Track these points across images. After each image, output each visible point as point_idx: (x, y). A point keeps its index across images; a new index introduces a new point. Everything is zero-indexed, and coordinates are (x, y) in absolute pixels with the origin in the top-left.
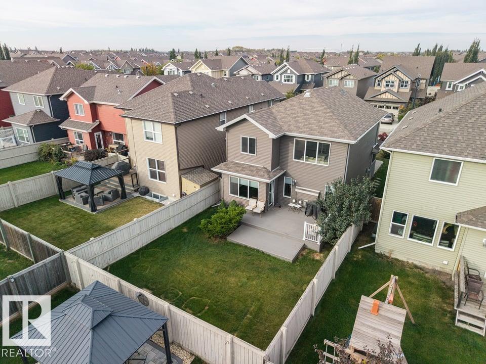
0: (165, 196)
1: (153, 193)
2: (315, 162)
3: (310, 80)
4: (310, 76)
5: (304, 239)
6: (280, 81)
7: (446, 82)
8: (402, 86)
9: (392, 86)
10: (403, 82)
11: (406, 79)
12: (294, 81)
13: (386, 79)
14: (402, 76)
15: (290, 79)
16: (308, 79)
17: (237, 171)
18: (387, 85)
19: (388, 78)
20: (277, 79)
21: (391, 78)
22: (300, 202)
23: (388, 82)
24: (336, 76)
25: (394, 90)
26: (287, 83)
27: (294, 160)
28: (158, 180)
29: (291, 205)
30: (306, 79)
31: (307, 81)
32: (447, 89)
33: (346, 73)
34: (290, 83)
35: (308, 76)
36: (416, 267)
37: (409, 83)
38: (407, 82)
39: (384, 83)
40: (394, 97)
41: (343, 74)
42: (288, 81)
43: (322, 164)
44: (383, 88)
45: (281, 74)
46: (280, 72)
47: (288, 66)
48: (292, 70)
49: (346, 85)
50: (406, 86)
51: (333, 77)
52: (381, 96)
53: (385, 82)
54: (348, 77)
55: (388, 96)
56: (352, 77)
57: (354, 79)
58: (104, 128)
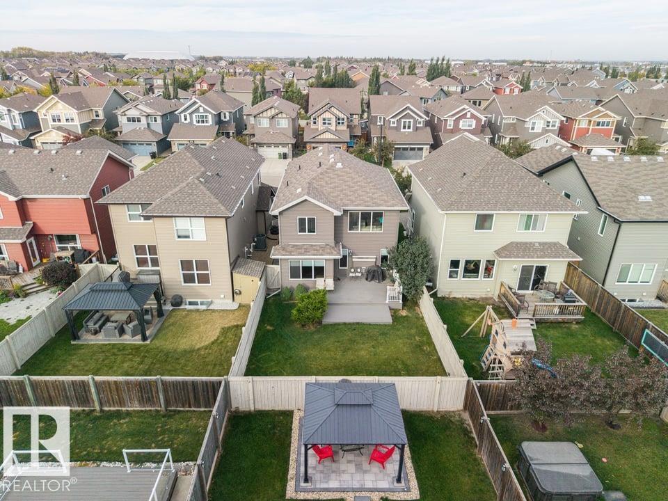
0: (210, 300)
1: (188, 300)
2: (371, 230)
3: (228, 118)
4: (227, 114)
5: (387, 302)
6: (191, 123)
7: (377, 116)
8: (339, 123)
9: (330, 124)
10: (339, 119)
11: (342, 116)
12: (210, 122)
13: (322, 116)
14: (337, 113)
15: (205, 120)
16: (225, 117)
17: (300, 254)
18: (324, 123)
19: (324, 116)
20: (186, 119)
21: (327, 115)
22: (359, 270)
23: (324, 119)
24: (265, 114)
25: (332, 128)
26: (200, 124)
27: (349, 232)
28: (197, 284)
29: (351, 275)
30: (223, 118)
31: (224, 120)
32: (379, 124)
33: (277, 111)
34: (205, 124)
35: (225, 114)
36: (470, 299)
37: (346, 119)
38: (343, 119)
39: (320, 120)
40: (335, 137)
41: (273, 112)
42: (203, 122)
43: (377, 231)
44: (321, 127)
45: (191, 114)
46: (190, 111)
47: (200, 103)
48: (205, 107)
49: (278, 125)
50: (343, 123)
51: (261, 115)
52: (322, 136)
53: (322, 120)
54: (280, 116)
55: (328, 136)
56: (284, 115)
57: (287, 118)
58: (42, 231)
